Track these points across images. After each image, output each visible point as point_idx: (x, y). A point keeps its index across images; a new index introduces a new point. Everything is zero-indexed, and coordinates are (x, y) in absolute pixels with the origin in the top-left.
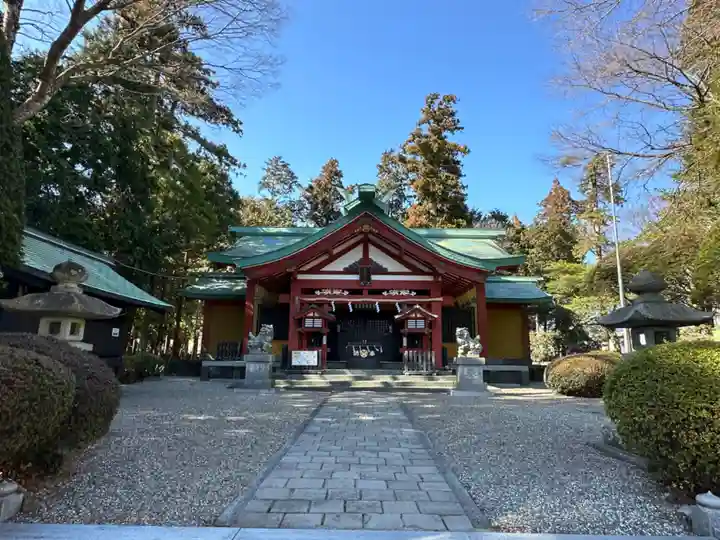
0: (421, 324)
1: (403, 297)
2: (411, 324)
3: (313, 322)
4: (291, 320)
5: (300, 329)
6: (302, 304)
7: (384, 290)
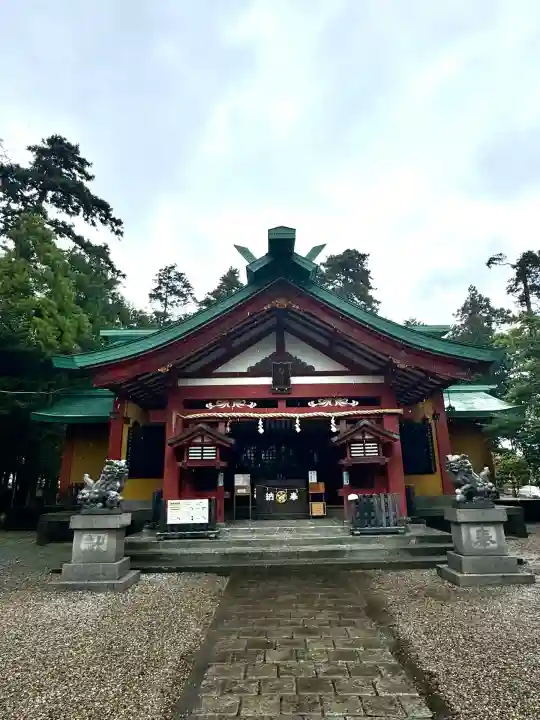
0: (372, 450)
1: (339, 409)
2: (357, 451)
3: (203, 454)
4: (168, 449)
5: (180, 464)
6: (186, 423)
7: (310, 399)
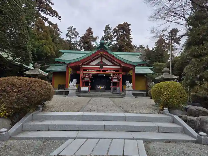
0: (116, 80)
1: (112, 72)
3: (87, 79)
5: (83, 81)
6: (84, 74)
7: (106, 70)
